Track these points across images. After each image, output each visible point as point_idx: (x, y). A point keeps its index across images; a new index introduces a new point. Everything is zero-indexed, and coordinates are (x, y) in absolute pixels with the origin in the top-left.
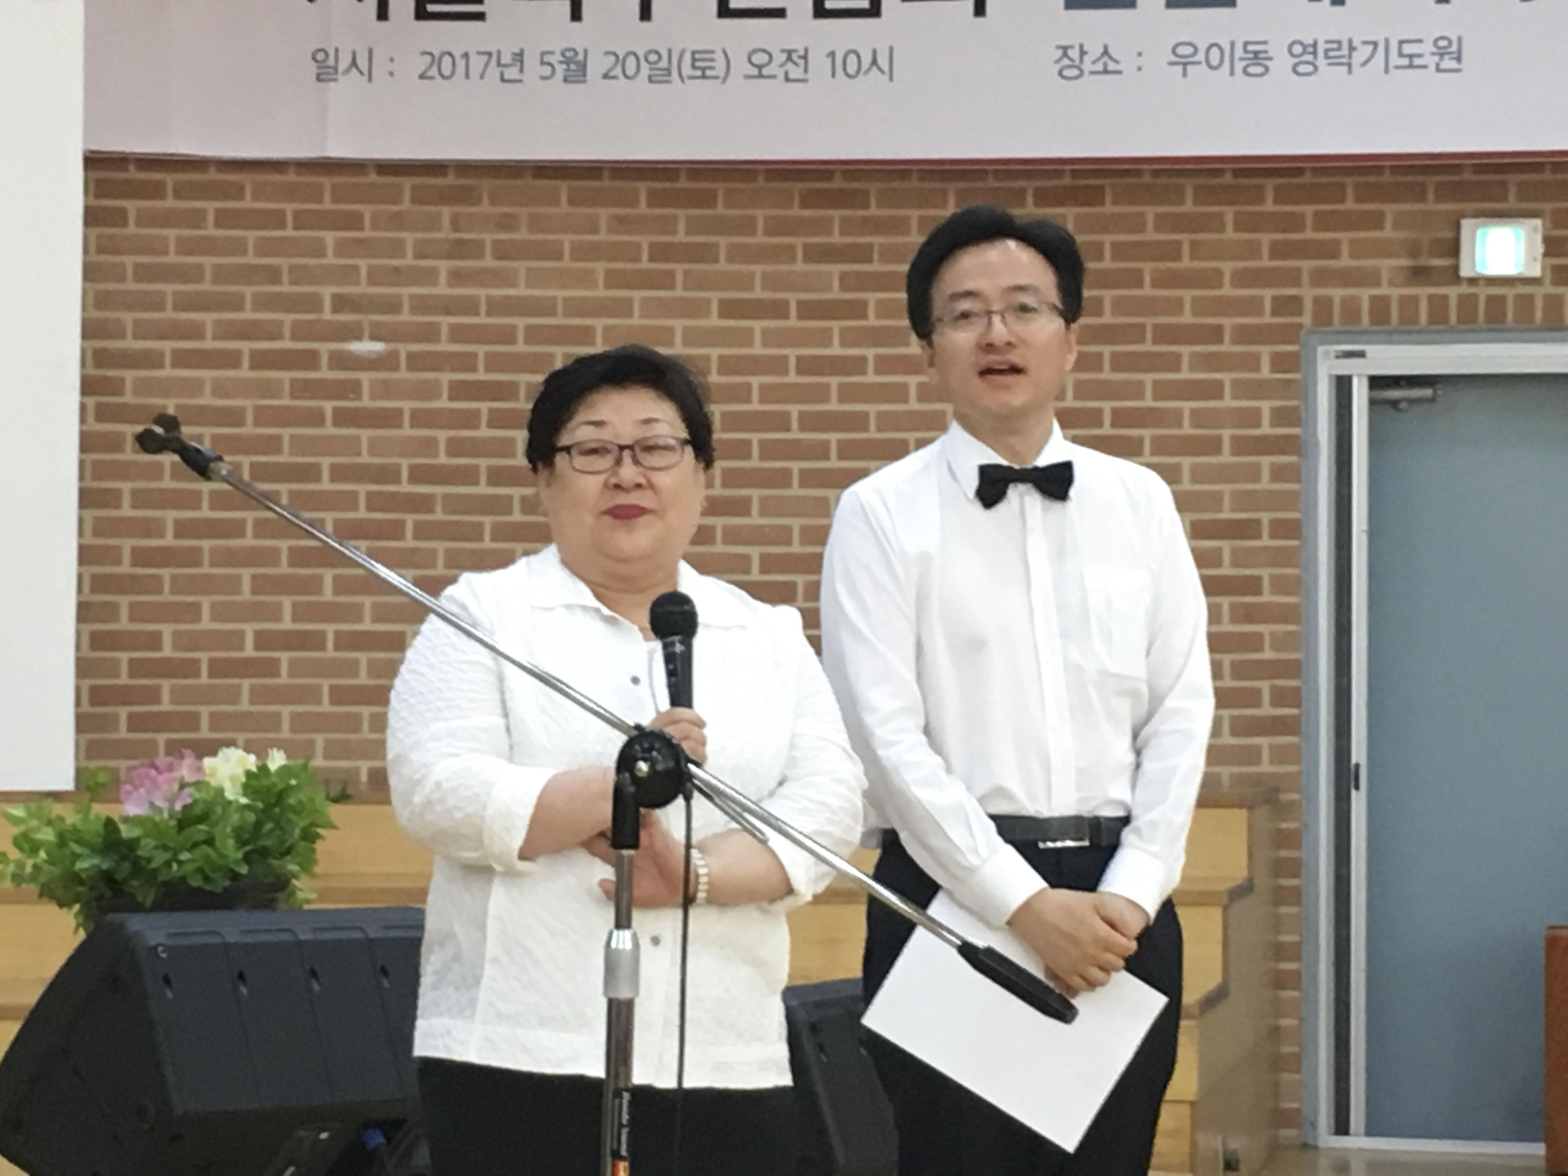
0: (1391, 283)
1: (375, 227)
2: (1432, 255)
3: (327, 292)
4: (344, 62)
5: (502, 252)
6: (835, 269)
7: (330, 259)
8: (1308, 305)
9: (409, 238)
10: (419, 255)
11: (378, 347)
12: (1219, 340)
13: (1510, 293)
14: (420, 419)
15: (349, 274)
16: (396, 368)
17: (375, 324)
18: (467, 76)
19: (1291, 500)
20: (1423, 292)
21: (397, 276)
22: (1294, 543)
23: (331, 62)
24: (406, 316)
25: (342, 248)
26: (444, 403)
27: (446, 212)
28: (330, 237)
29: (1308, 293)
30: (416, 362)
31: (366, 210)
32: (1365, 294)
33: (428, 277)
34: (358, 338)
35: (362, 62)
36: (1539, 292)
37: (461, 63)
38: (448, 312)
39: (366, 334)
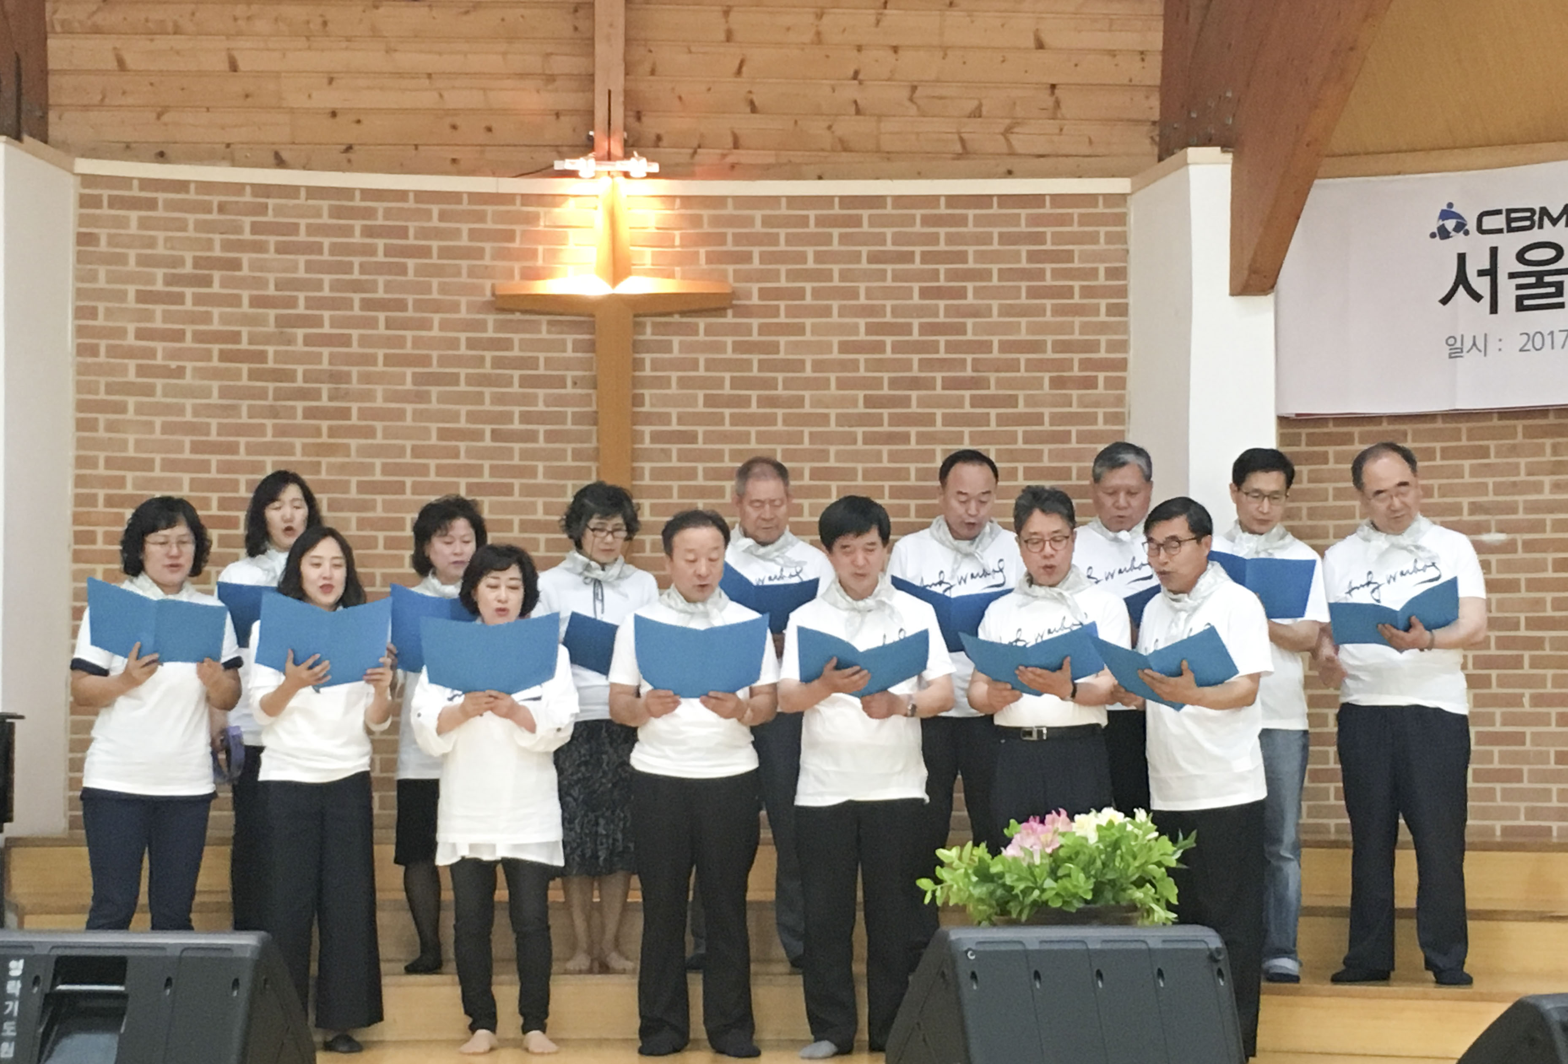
1: (1497, 455)
3: (1465, 502)
4: (1468, 344)
7: (1467, 479)
9: (1523, 462)
10: (1529, 473)
11: (1502, 537)
14: (1533, 585)
15: (1481, 489)
16: (1515, 551)
17: (1499, 522)
18: (1553, 348)
21: (1515, 488)
23: (1458, 345)
24: (1521, 515)
25: (1474, 472)
26: (1550, 574)
27: (1548, 442)
28: (1467, 464)
30: (1529, 546)
31: (1492, 444)
33: (1537, 488)
34: (1488, 531)
35: (1480, 344)
37: (1548, 340)
38: (1551, 511)
39: (1493, 529)
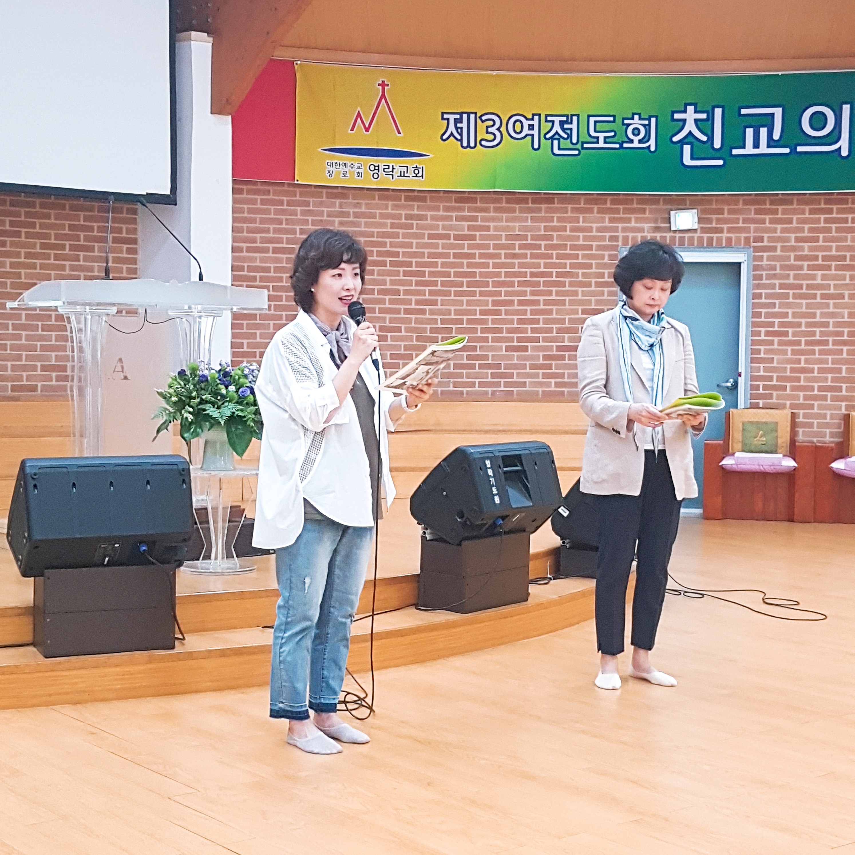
0: (648, 232)
1: (314, 206)
2: (662, 223)
5: (356, 215)
6: (466, 224)
7: (299, 217)
8: (620, 239)
9: (325, 210)
10: (328, 216)
12: (591, 249)
13: (687, 235)
20: (659, 235)
25: (303, 213)
27: (338, 201)
28: (299, 209)
29: (620, 235)
31: (311, 200)
32: (640, 235)
36: (696, 235)
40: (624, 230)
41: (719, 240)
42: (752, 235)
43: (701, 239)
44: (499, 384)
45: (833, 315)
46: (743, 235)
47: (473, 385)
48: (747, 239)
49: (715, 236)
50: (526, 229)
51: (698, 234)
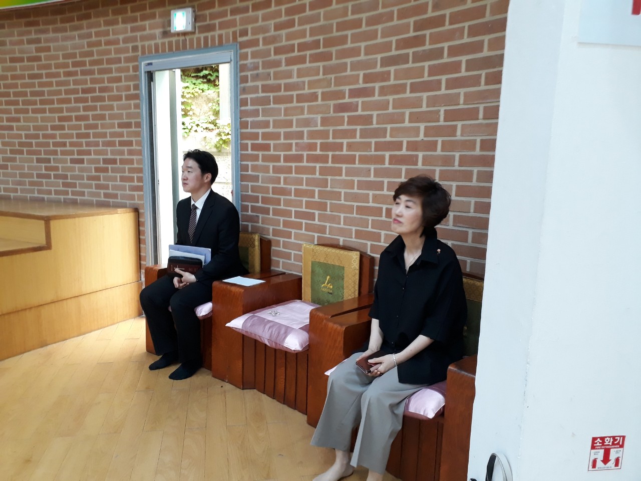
0: (159, 38)
2: (166, 27)
8: (140, 48)
12: (120, 62)
13: (188, 38)
19: (138, 115)
20: (166, 40)
22: (140, 129)
29: (139, 44)
32: (153, 43)
36: (194, 37)
40: (143, 38)
41: (213, 38)
42: (238, 28)
43: (199, 40)
44: (67, 193)
45: (307, 123)
46: (231, 31)
47: (50, 192)
48: (234, 33)
49: (209, 34)
50: (74, 47)
51: (197, 35)
